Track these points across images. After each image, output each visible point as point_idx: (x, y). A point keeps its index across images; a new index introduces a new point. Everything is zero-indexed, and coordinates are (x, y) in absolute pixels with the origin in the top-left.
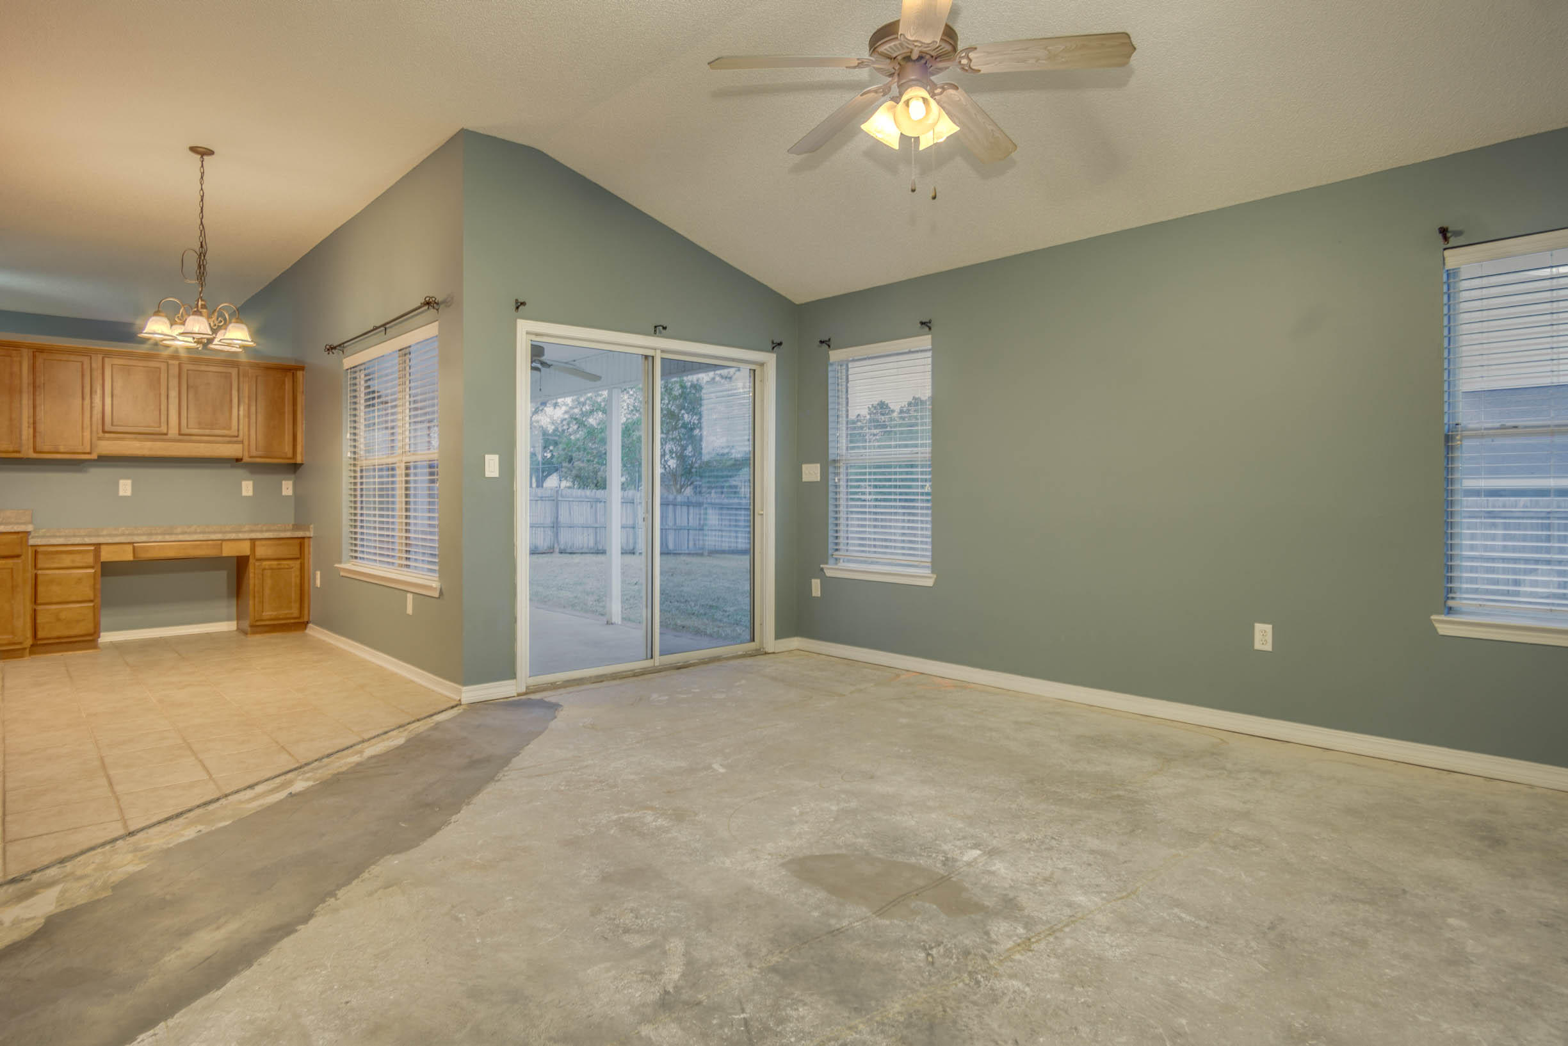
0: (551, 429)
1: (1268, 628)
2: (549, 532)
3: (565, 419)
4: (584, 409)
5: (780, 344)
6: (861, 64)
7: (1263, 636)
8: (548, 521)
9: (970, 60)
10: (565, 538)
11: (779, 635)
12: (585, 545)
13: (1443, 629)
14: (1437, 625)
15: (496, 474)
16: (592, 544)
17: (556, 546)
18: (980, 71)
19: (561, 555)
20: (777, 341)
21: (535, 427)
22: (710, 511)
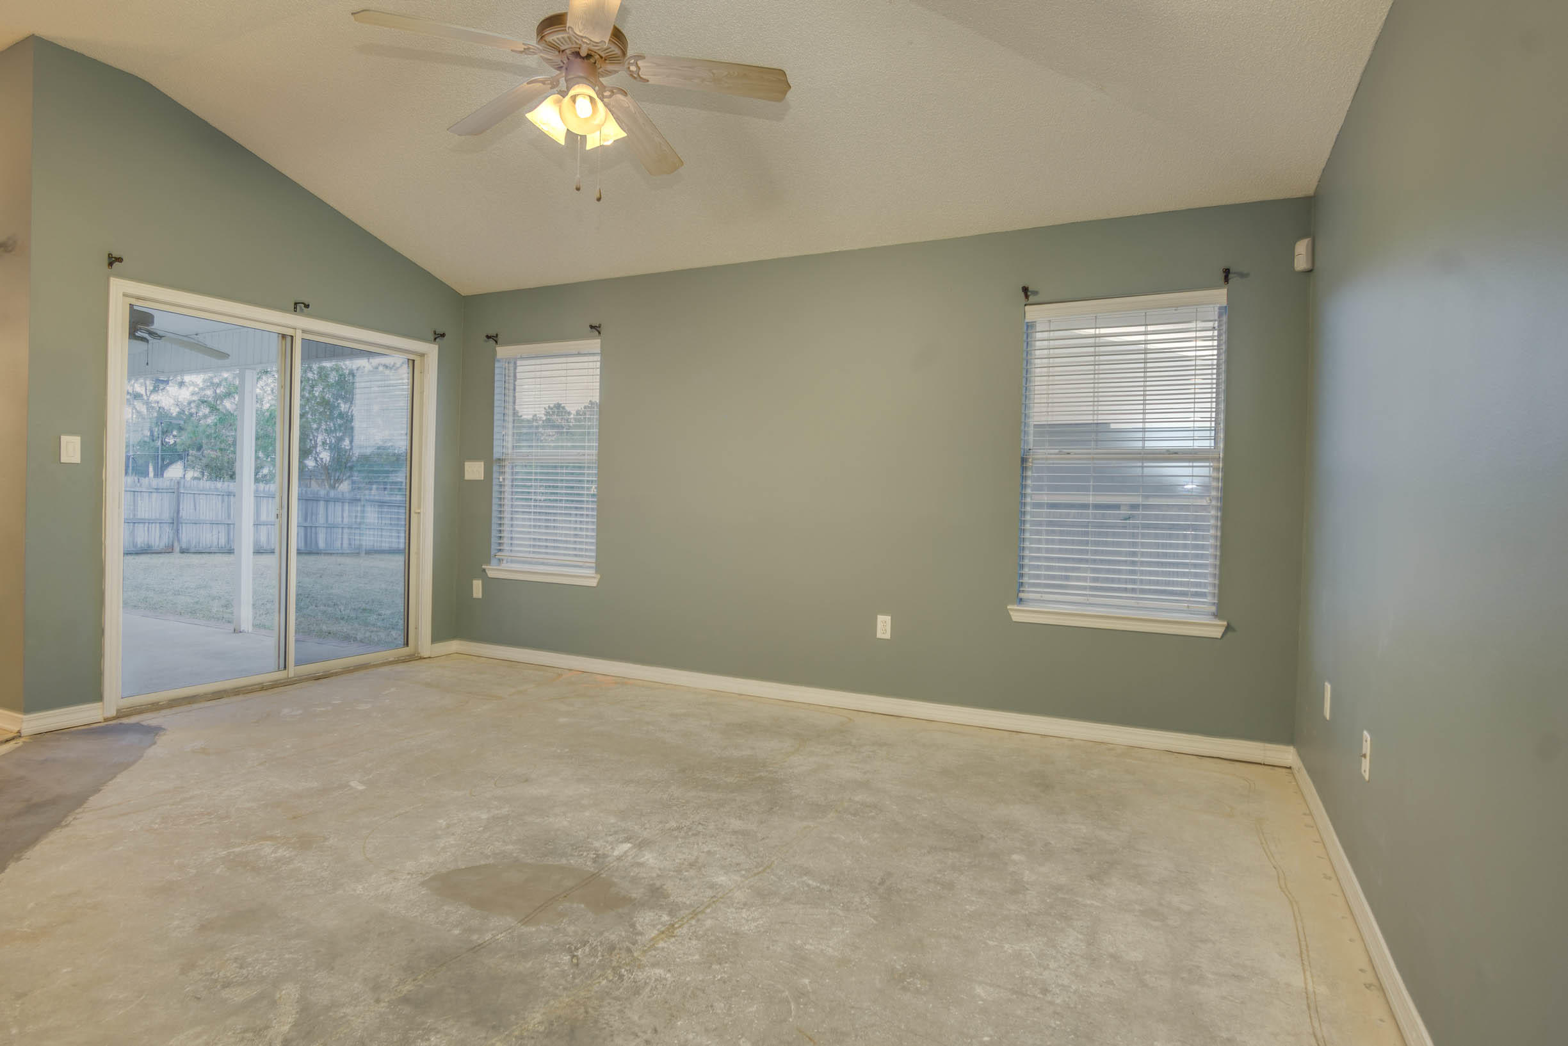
0: (174, 411)
1: (888, 618)
2: (167, 529)
3: (194, 401)
4: (218, 391)
5: (443, 335)
6: (526, 51)
7: (884, 626)
8: (166, 516)
9: (639, 68)
10: (188, 535)
11: (436, 638)
12: (215, 544)
13: (1016, 617)
14: (1011, 613)
15: (77, 459)
16: (223, 541)
17: (176, 544)
18: (648, 81)
19: (183, 555)
20: (439, 331)
21: (153, 408)
22: (369, 509)
